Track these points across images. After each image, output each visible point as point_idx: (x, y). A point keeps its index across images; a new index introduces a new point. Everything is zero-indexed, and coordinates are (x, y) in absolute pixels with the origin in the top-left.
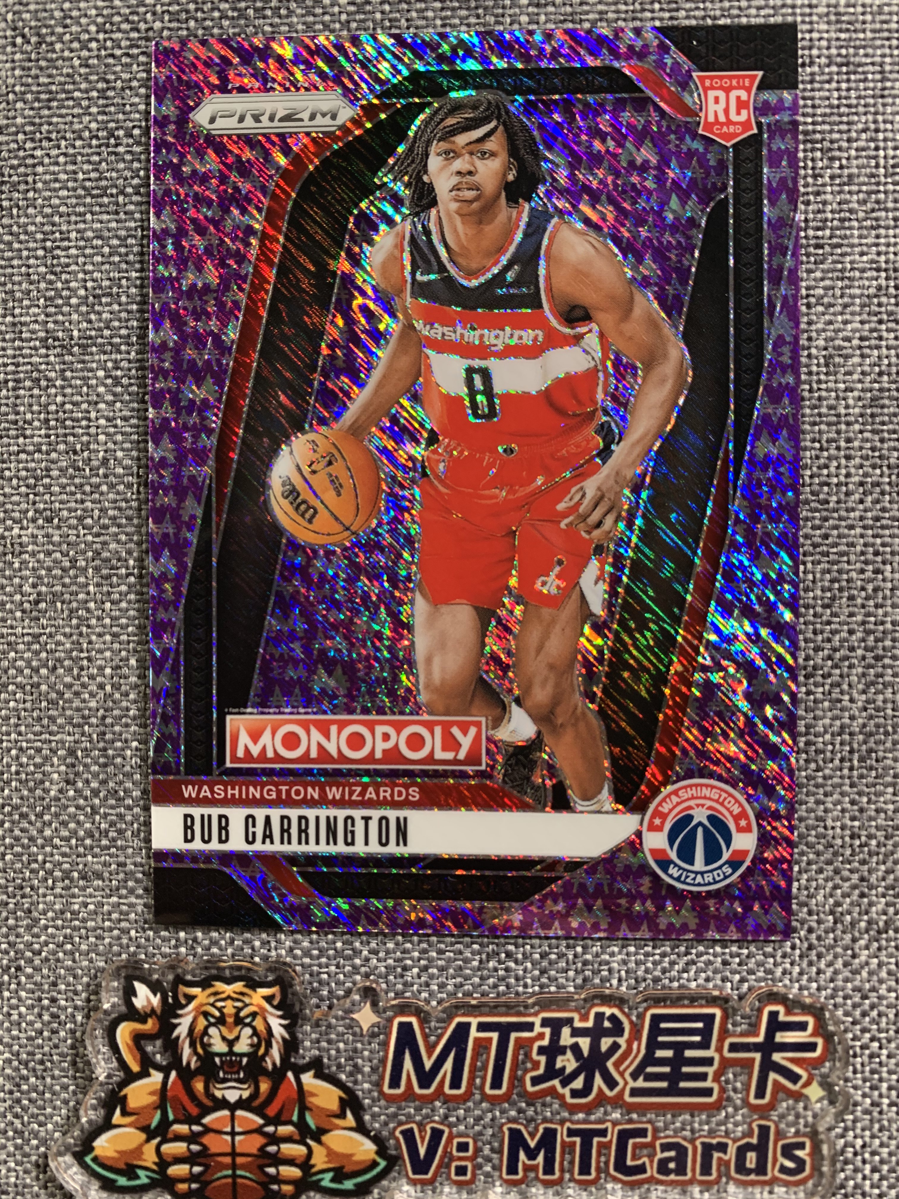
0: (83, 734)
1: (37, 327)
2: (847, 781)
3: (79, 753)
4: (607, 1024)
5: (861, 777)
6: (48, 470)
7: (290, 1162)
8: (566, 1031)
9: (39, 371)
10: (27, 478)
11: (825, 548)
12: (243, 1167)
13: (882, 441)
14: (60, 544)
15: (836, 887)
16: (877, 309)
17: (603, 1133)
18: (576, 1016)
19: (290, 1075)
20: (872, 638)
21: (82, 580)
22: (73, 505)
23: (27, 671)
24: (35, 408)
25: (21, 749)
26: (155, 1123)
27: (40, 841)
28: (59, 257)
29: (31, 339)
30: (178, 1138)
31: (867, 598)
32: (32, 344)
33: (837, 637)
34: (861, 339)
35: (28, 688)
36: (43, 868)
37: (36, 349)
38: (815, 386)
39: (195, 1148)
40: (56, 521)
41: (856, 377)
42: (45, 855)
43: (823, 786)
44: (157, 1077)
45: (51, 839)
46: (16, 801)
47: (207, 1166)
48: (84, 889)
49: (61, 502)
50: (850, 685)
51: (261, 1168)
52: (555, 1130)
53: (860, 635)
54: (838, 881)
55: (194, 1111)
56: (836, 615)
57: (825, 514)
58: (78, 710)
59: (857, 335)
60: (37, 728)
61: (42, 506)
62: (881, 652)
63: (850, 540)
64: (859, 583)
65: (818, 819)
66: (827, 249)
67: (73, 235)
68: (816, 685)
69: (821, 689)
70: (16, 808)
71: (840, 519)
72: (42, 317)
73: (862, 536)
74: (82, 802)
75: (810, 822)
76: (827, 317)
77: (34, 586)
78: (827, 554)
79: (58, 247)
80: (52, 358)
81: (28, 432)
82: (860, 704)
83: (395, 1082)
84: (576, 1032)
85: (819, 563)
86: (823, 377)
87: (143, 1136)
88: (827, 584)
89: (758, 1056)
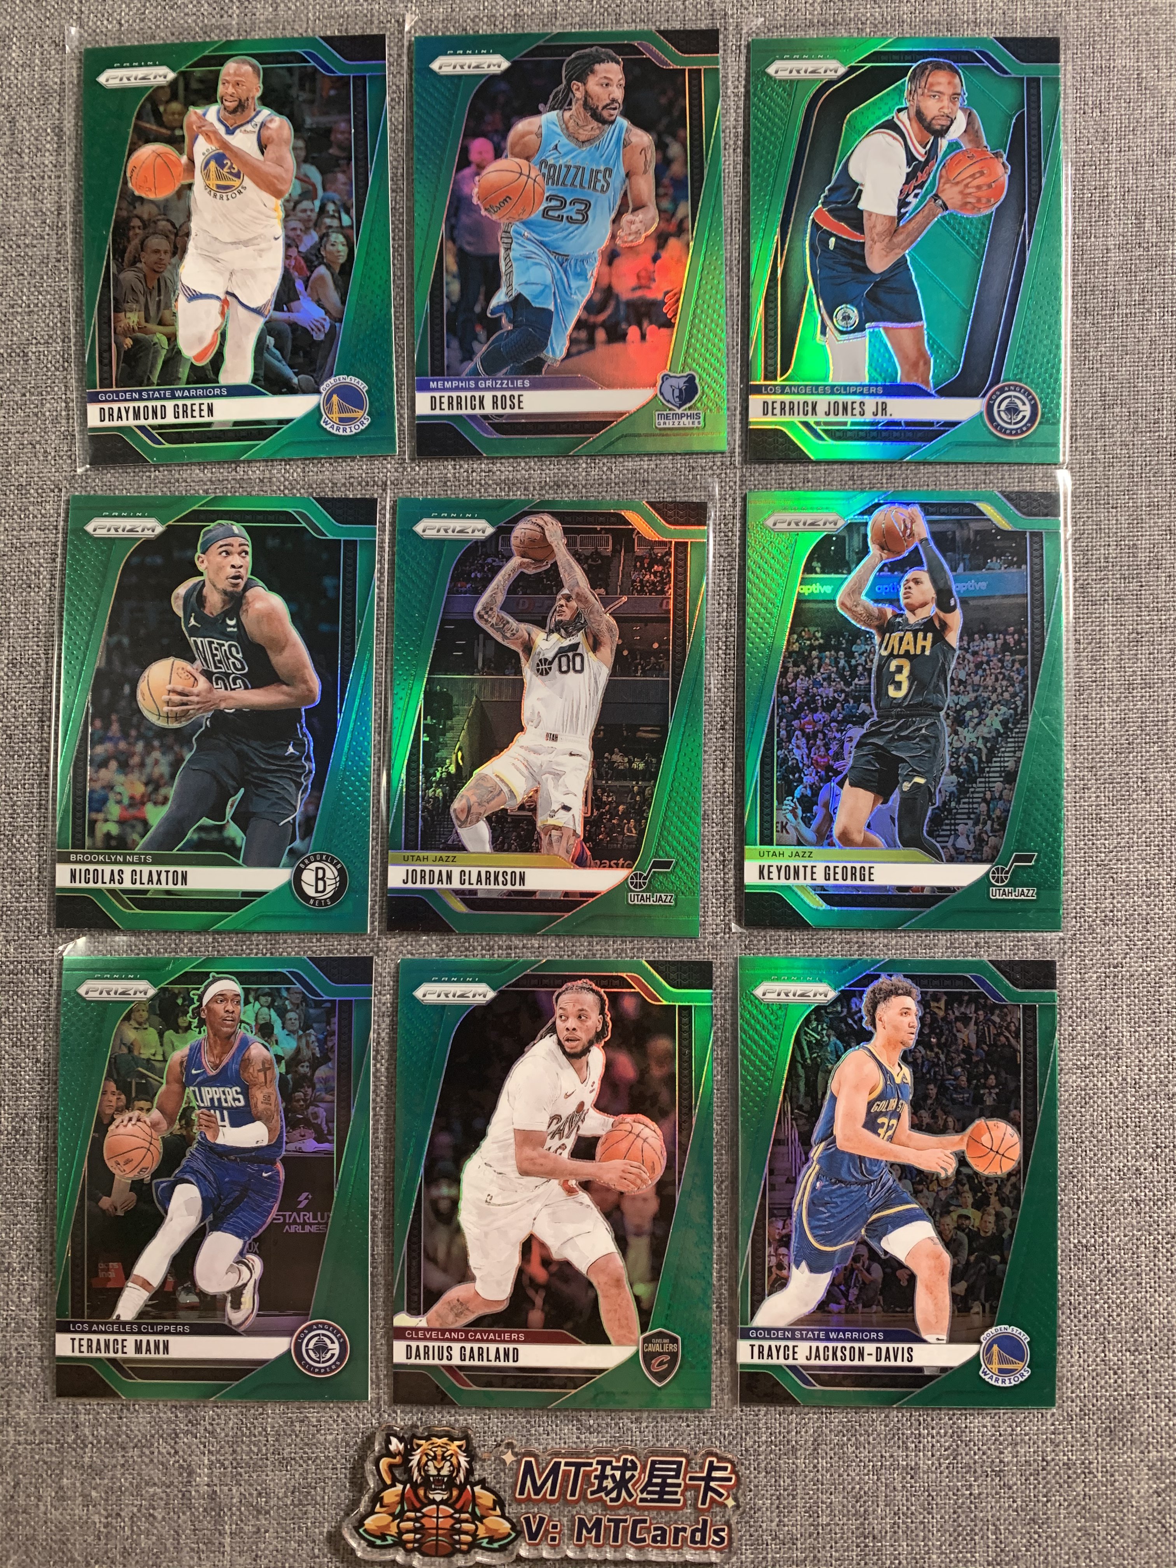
4: (629, 1464)
7: (466, 1533)
12: (442, 1535)
18: (614, 1460)
19: (468, 1487)
26: (397, 1511)
30: (409, 1519)
39: (418, 1525)
44: (400, 1487)
47: (423, 1535)
51: (451, 1536)
55: (418, 1505)
83: (521, 1493)
87: (391, 1518)
89: (703, 1483)
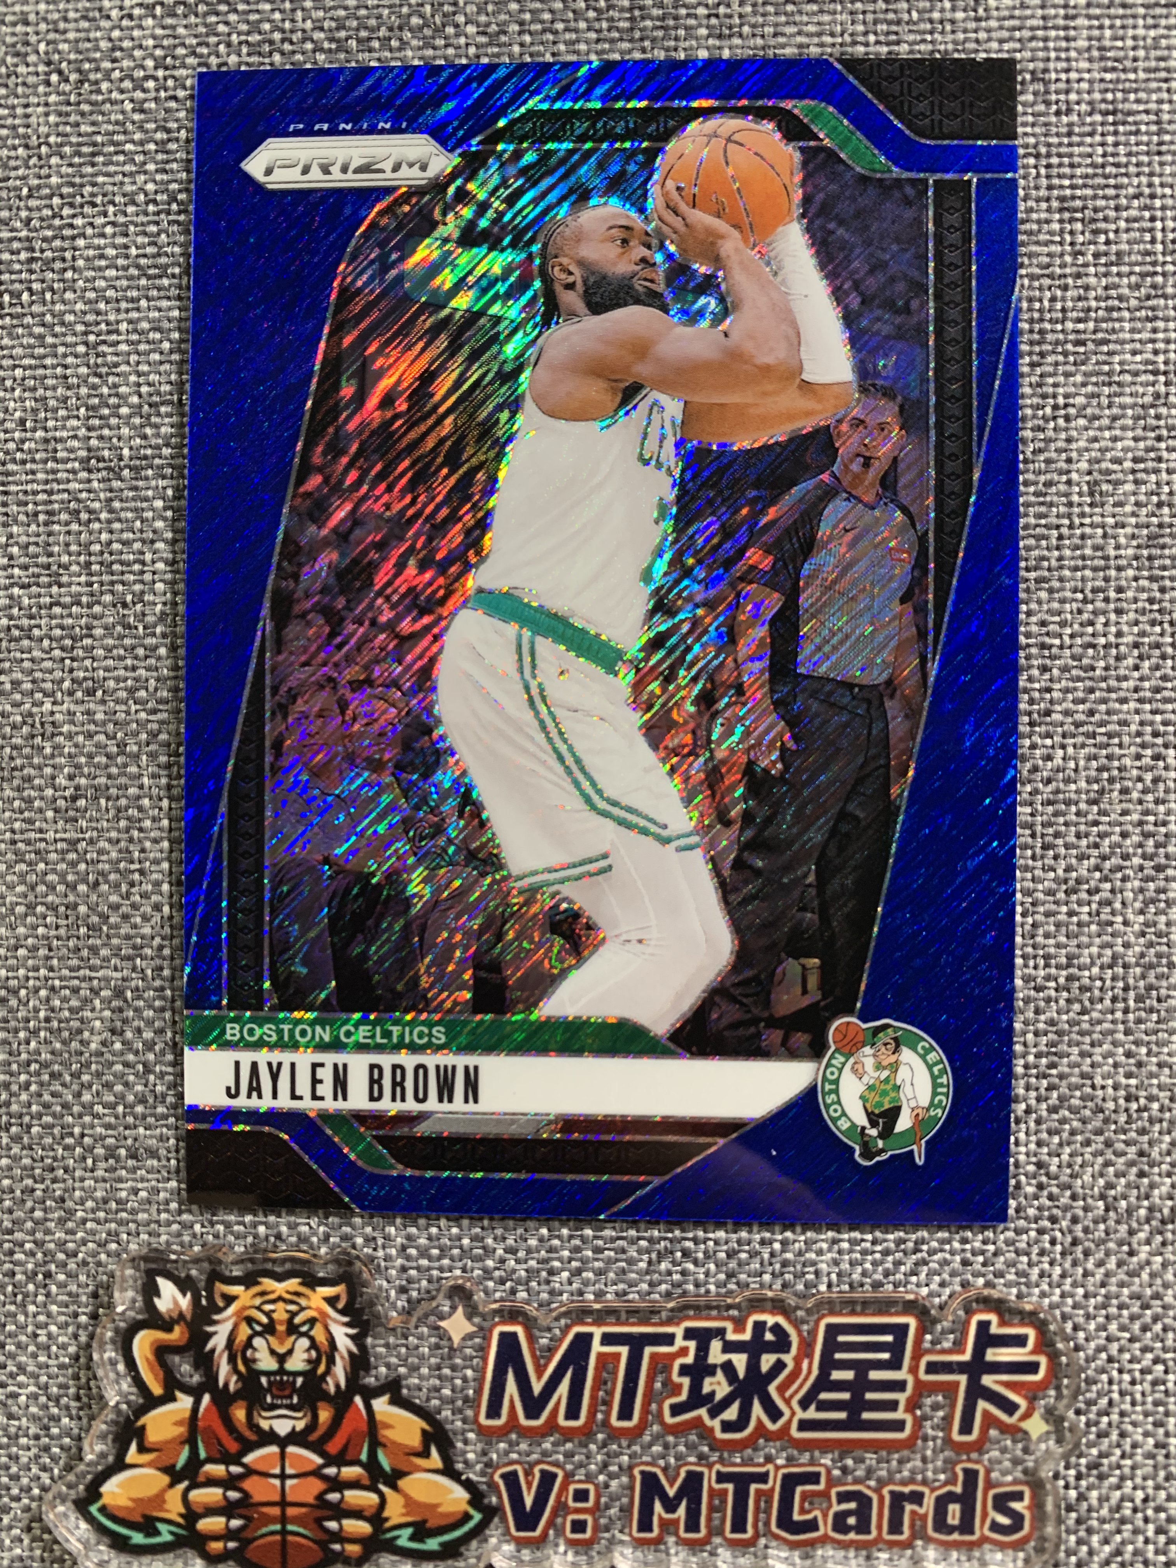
0: (134, 969)
1: (76, 444)
2: (1121, 1027)
3: (129, 994)
4: (769, 1336)
5: (1139, 1021)
6: (89, 627)
7: (357, 1514)
8: (716, 1345)
9: (78, 501)
10: (62, 638)
11: (1091, 728)
12: (296, 1520)
13: (1163, 590)
14: (104, 723)
15: (1107, 1164)
16: (1154, 422)
17: (763, 1478)
18: (729, 1326)
19: (358, 1400)
20: (1151, 842)
21: (133, 769)
22: (122, 672)
23: (61, 888)
24: (74, 548)
25: (53, 989)
26: (181, 1462)
27: (76, 1109)
28: (104, 355)
29: (68, 460)
30: (211, 1482)
31: (1145, 791)
32: (69, 466)
33: (1107, 842)
34: (1135, 460)
35: (62, 909)
36: (81, 1144)
37: (74, 472)
38: (1077, 521)
39: (233, 1495)
40: (99, 693)
41: (1128, 509)
42: (83, 1126)
43: (1089, 1033)
44: (185, 1402)
45: (92, 1105)
46: (45, 1056)
47: (248, 1519)
48: (134, 1170)
49: (107, 669)
50: (1123, 903)
51: (318, 1521)
52: (701, 1475)
53: (1136, 839)
54: (1110, 1156)
55: (233, 1447)
56: (1105, 813)
57: (1089, 683)
58: (128, 937)
59: (1130, 455)
60: (75, 962)
61: (81, 674)
62: (1163, 861)
63: (1122, 716)
64: (1135, 772)
65: (1083, 1076)
66: (1091, 346)
67: (123, 327)
68: (1080, 903)
69: (1086, 909)
70: (45, 1065)
71: (1109, 690)
72: (83, 432)
73: (1137, 712)
74: (131, 1057)
75: (1073, 1080)
76: (1091, 433)
77: (71, 777)
78: (1094, 735)
79: (104, 342)
80: (95, 484)
81: (65, 579)
82: (1137, 927)
84: (729, 1347)
85: (1083, 746)
86: (1087, 509)
87: (166, 1479)
88: (1093, 773)
